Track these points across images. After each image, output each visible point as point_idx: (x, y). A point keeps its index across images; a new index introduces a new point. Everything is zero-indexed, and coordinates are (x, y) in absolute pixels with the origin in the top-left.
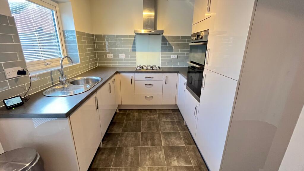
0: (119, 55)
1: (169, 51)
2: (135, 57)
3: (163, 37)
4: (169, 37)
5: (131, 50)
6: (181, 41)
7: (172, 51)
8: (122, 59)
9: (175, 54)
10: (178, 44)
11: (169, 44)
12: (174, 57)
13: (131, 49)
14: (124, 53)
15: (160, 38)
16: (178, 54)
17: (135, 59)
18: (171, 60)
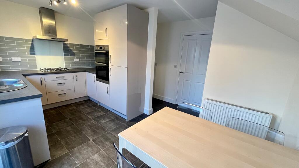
0: (12, 58)
1: (71, 55)
2: (35, 60)
3: (64, 44)
4: (70, 44)
5: (29, 54)
6: (80, 48)
7: (74, 55)
8: (16, 63)
9: (77, 58)
10: (79, 51)
11: (71, 50)
12: (76, 60)
13: (29, 52)
14: (19, 57)
15: (61, 45)
16: (80, 58)
17: (36, 63)
18: (75, 63)
